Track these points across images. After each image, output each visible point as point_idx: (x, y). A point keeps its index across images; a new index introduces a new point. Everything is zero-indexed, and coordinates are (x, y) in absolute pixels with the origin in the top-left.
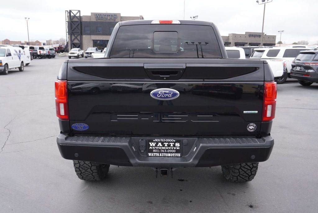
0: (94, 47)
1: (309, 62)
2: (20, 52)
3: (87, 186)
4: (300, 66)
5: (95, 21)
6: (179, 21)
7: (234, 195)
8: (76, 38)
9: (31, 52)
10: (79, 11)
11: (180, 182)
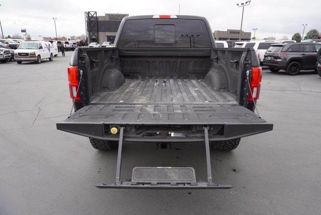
0: (108, 41)
1: (278, 53)
2: (49, 45)
3: (101, 155)
4: (271, 56)
5: (109, 20)
6: (176, 15)
7: (220, 161)
8: (94, 34)
9: (58, 45)
10: (96, 13)
11: (177, 150)
